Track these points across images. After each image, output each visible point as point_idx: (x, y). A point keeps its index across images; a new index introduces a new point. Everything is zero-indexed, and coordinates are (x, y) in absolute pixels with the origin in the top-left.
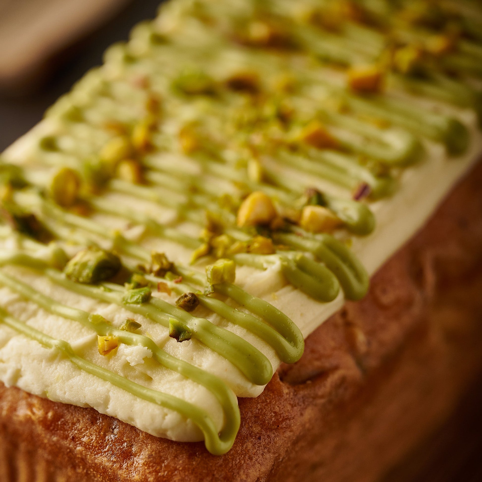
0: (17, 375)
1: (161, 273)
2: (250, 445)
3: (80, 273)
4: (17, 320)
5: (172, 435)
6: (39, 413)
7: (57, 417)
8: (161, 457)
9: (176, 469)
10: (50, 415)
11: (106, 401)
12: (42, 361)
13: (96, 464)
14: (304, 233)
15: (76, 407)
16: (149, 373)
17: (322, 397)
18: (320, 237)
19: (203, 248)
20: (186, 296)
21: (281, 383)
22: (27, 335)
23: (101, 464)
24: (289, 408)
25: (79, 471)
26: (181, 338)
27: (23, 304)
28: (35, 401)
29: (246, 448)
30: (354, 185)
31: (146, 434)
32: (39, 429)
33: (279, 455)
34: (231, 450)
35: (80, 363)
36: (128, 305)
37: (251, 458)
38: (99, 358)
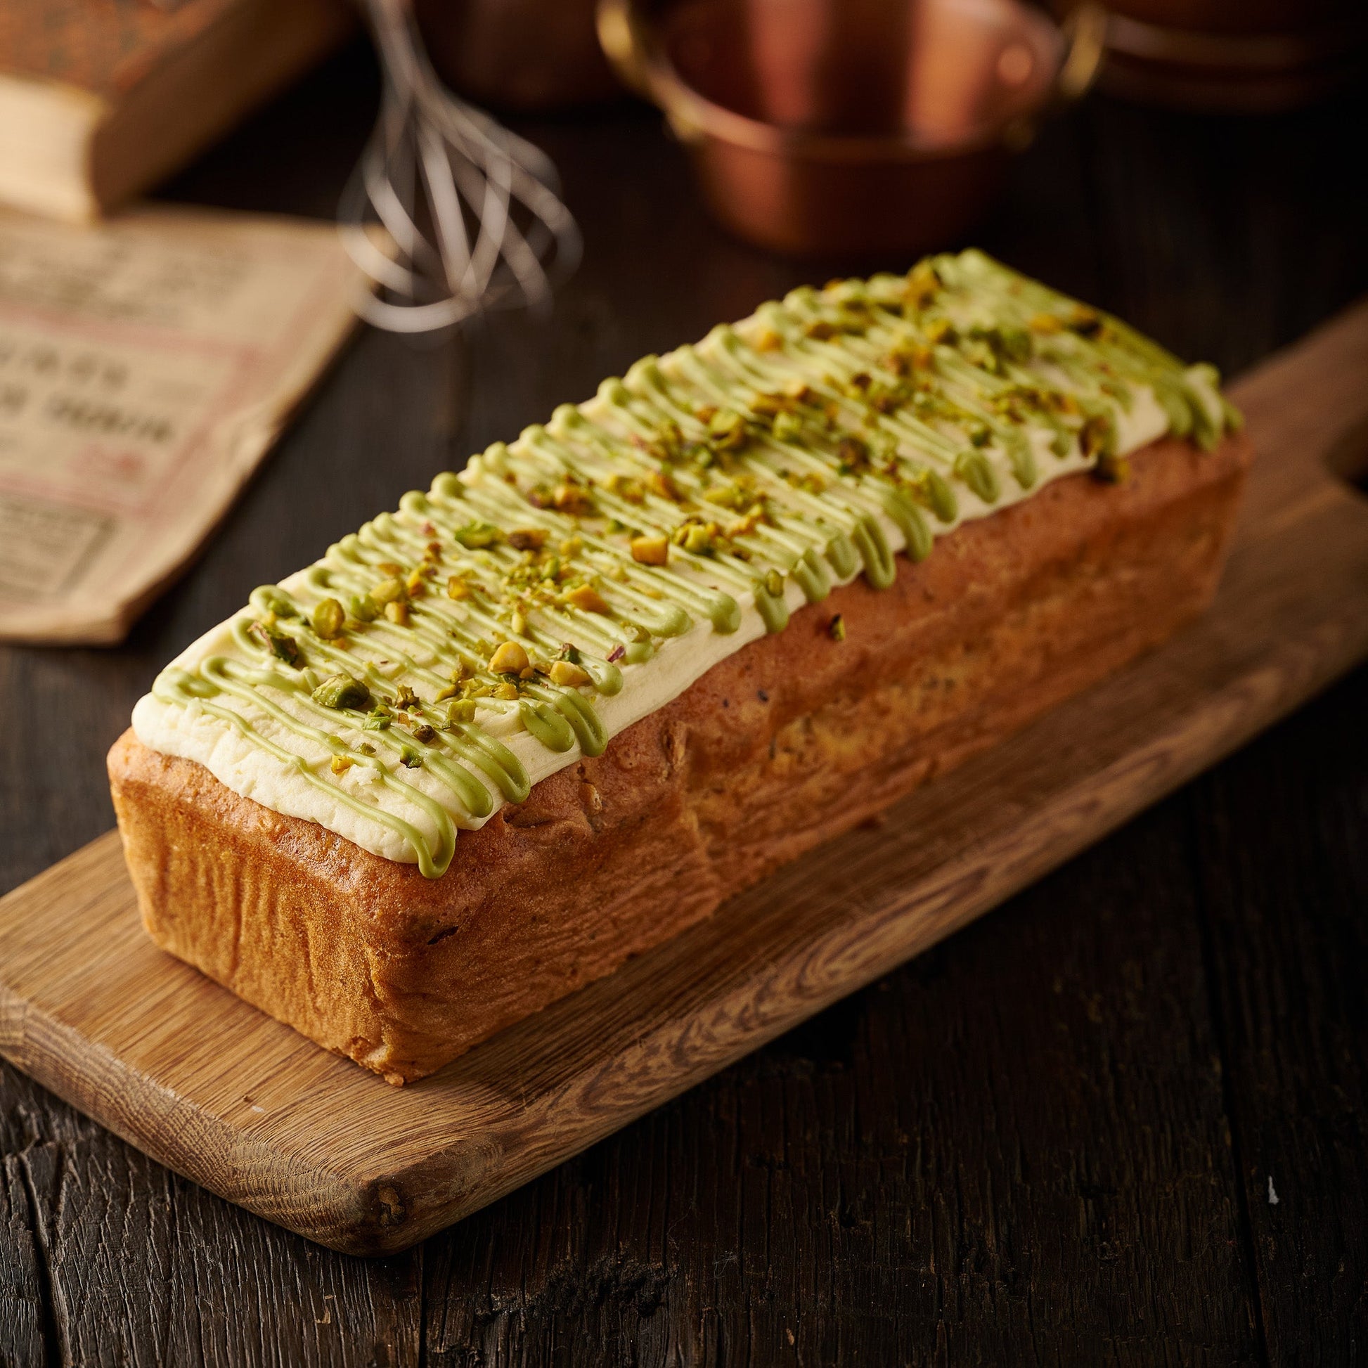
0: (251, 786)
1: (404, 706)
2: (464, 875)
3: (327, 697)
4: (260, 736)
5: (388, 854)
6: (269, 824)
7: (284, 830)
8: (375, 874)
9: (388, 886)
10: (278, 827)
11: (331, 817)
12: (276, 775)
13: (315, 877)
14: (550, 686)
15: (304, 821)
16: (375, 794)
17: (544, 843)
18: (565, 690)
19: (449, 687)
20: (423, 727)
21: (504, 822)
22: (267, 750)
23: (319, 877)
24: (508, 847)
25: (299, 886)
26: (410, 765)
27: (268, 722)
28: (266, 814)
29: (460, 876)
30: (610, 647)
31: (366, 851)
32: (266, 841)
33: (493, 890)
34: (444, 876)
35: (312, 779)
36: (366, 731)
37: (462, 887)
38: (331, 776)
